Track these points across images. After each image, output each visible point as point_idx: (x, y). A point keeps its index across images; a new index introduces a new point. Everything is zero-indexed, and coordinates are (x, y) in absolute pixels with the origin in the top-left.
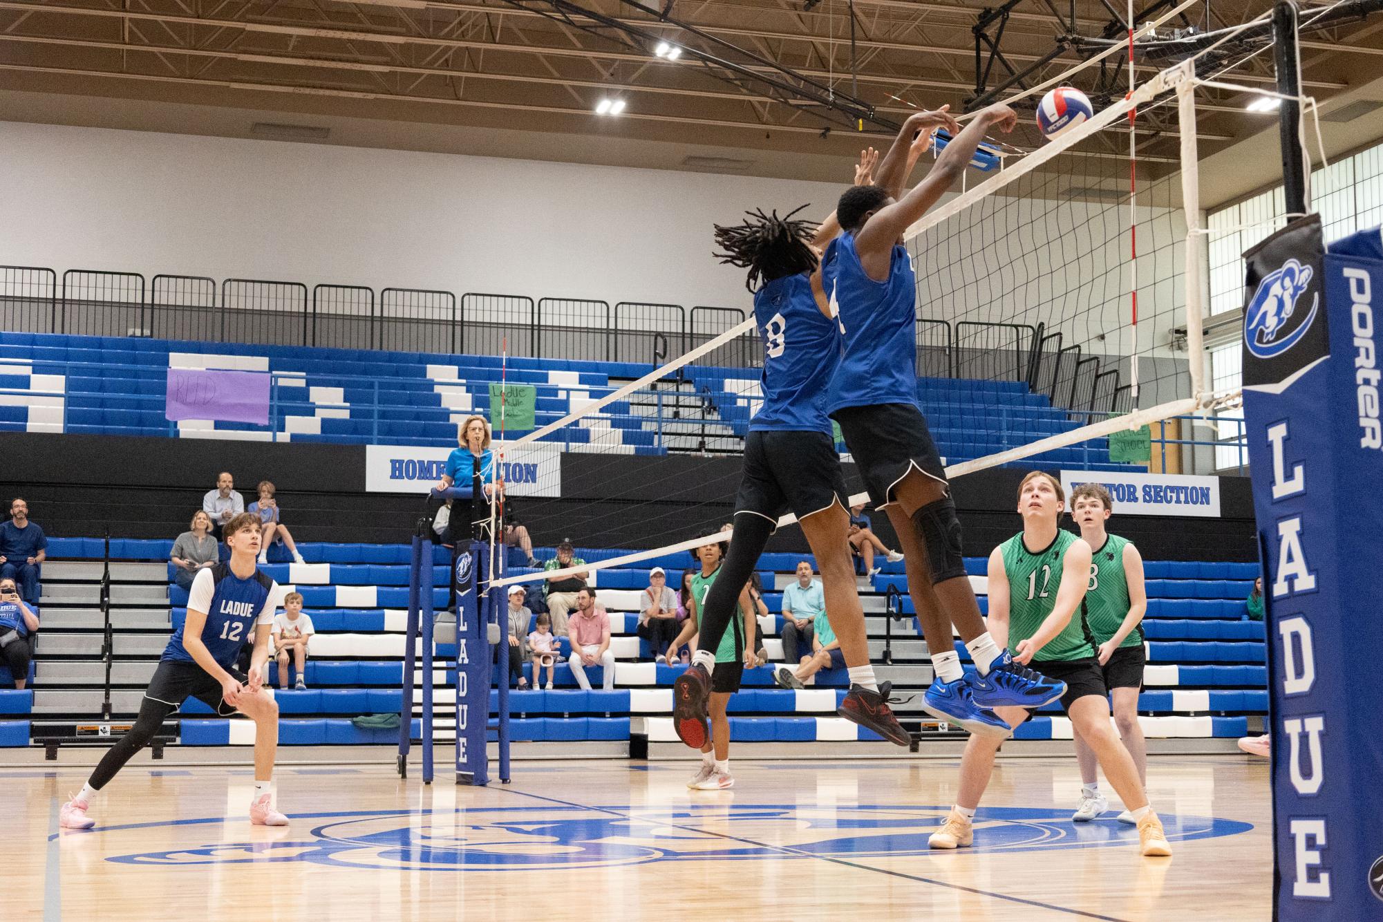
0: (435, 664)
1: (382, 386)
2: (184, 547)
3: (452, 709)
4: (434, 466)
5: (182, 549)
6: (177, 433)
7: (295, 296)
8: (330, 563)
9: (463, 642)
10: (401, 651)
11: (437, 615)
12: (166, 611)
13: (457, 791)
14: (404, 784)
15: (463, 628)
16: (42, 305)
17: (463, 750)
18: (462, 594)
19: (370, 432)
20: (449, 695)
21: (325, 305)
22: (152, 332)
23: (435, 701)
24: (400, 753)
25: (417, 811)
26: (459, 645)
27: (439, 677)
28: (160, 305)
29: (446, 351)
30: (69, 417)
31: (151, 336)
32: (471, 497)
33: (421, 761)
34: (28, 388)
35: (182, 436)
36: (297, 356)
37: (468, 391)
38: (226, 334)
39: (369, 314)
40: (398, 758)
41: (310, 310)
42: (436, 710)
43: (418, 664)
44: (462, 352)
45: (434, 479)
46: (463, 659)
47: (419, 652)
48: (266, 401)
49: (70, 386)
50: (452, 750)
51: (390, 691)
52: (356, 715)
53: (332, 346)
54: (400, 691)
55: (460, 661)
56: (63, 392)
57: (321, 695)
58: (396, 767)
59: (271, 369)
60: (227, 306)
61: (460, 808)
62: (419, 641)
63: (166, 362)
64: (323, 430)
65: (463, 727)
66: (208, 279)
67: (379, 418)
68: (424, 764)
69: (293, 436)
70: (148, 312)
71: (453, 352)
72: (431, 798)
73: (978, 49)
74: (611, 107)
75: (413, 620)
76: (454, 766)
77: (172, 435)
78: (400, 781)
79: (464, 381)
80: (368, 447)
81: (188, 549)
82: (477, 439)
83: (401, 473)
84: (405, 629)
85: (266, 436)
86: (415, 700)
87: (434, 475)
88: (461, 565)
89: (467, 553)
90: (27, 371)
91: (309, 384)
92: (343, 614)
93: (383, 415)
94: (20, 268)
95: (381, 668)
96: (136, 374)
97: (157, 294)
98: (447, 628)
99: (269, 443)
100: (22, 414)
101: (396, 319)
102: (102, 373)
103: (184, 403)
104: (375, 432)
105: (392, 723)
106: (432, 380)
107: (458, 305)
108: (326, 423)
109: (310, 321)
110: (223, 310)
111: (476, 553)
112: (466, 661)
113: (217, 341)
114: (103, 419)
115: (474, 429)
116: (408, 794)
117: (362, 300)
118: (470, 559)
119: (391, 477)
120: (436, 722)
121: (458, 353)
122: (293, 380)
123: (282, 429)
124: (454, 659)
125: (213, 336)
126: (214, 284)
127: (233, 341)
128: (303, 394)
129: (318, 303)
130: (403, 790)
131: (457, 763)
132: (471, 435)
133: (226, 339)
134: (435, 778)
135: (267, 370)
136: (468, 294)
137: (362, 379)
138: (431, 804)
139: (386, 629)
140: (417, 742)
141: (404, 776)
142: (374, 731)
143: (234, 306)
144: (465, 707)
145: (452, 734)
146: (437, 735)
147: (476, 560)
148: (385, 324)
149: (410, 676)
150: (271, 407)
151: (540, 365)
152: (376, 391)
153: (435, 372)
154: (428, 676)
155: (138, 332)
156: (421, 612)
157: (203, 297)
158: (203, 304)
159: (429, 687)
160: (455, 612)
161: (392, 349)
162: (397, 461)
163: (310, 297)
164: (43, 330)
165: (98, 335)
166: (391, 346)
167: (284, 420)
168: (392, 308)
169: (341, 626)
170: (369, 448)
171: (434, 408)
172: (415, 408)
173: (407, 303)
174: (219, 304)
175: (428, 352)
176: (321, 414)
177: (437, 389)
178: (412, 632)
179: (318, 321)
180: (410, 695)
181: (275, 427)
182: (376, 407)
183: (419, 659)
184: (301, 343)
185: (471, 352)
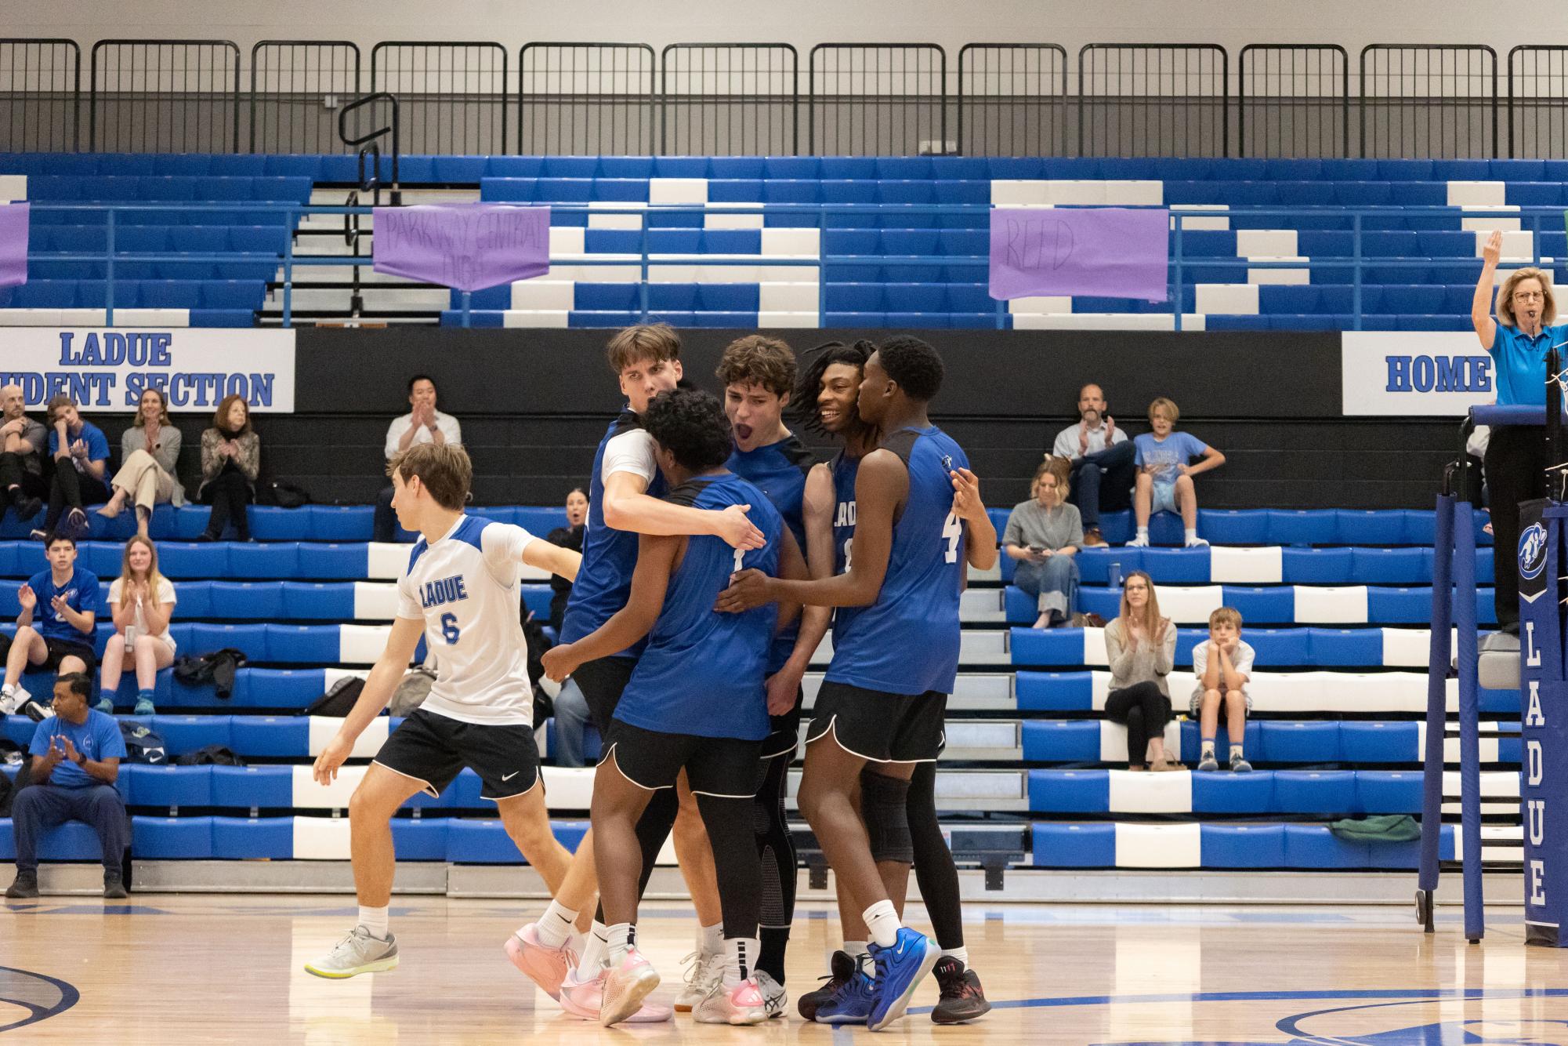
0: (1484, 726)
1: (1368, 223)
2: (1024, 525)
3: (1514, 809)
4: (1467, 365)
5: (1021, 530)
6: (1009, 320)
7: (1207, 67)
8: (1282, 545)
9: (1534, 686)
10: (1419, 702)
11: (1484, 638)
12: (1000, 633)
13: (1528, 957)
14: (1429, 942)
15: (1534, 661)
16: (777, 109)
17: (1537, 882)
18: (1531, 599)
19: (1349, 309)
20: (1506, 783)
21: (1260, 81)
22: (960, 147)
23: (1483, 793)
24: (1421, 886)
25: (1452, 992)
26: (1526, 692)
27: (1489, 750)
28: (973, 97)
29: (1480, 154)
30: (829, 299)
31: (959, 152)
32: (1544, 422)
33: (1462, 901)
34: (758, 251)
35: (1017, 326)
36: (1210, 176)
37: (1524, 227)
38: (1087, 143)
39: (1340, 93)
40: (1418, 895)
41: (1233, 91)
42: (1486, 809)
43: (1451, 726)
44: (1511, 155)
45: (1467, 389)
46: (1535, 717)
47: (1452, 703)
48: (1160, 258)
49: (828, 245)
50: (1519, 880)
51: (1396, 775)
52: (1338, 819)
53: (1273, 153)
54: (1418, 775)
55: (1529, 721)
56: (817, 257)
57: (1274, 780)
58: (1414, 911)
59: (1168, 200)
60: (1087, 92)
61: (1535, 987)
62: (1452, 686)
63: (986, 197)
64: (1263, 305)
65: (1537, 841)
66: (1053, 47)
67: (1364, 282)
68: (1467, 906)
69: (1211, 320)
70: (952, 111)
71: (1495, 155)
72: (1481, 968)
75: (1440, 647)
76: (1522, 911)
77: (1000, 326)
78: (1422, 937)
79: (1517, 208)
80: (1345, 335)
81: (1031, 528)
82: (1531, 313)
83: (1405, 380)
84: (1425, 662)
85: (1162, 322)
86: (1446, 792)
87: (1467, 383)
88: (1527, 546)
89: (1538, 525)
90: (754, 222)
91: (1236, 223)
92: (1309, 637)
93: (1370, 276)
94: (739, 45)
95: (1377, 733)
96: (937, 221)
97: (966, 78)
98: (1500, 662)
99: (1170, 333)
100: (749, 297)
101: (1389, 101)
102: (878, 220)
103: (1019, 267)
104: (1358, 307)
105: (1401, 833)
106: (1459, 209)
107: (1502, 69)
108: (1268, 295)
109: (1233, 112)
110: (1081, 100)
111: (1554, 525)
112: (1540, 721)
113: (1073, 155)
114: (884, 302)
115: (1526, 295)
116: (1439, 961)
117: (1327, 68)
118: (1543, 535)
119: (1389, 389)
120: (1488, 832)
121: (1503, 155)
122: (1209, 219)
123: (1191, 309)
124: (1518, 716)
125: (1064, 147)
126: (1065, 55)
127: (1099, 153)
128: (1224, 244)
129: (1247, 79)
130: (1428, 953)
131: (1527, 905)
132: (1519, 305)
133: (1087, 151)
134: (1486, 932)
135: (1160, 202)
136: (1520, 48)
137: (1331, 211)
138: (1480, 979)
139: (1386, 663)
140: (1454, 867)
141: (1429, 928)
142: (1370, 845)
143: (1100, 91)
144: (1541, 805)
145: (1517, 854)
146: (1489, 854)
147: (1556, 536)
148: (1369, 111)
149: (1435, 746)
150: (1171, 269)
152: (1357, 233)
153: (1462, 194)
154: (1470, 748)
155: (937, 147)
156: (1454, 632)
157: (1046, 79)
158: (1046, 91)
159: (1472, 768)
160: (1518, 632)
161: (1382, 155)
162: (1399, 359)
163: (1233, 67)
164: (777, 151)
165: (871, 155)
166: (1380, 150)
167: (1193, 292)
168: (1382, 81)
169: (1305, 658)
170: (1347, 337)
171: (1461, 261)
172: (1427, 261)
173: (1408, 69)
174: (1073, 90)
175: (1449, 157)
176: (1258, 278)
177: (1468, 225)
178: (1439, 669)
179: (1247, 110)
180: (1437, 783)
181: (1179, 307)
182: (1359, 262)
183: (1453, 717)
184: (1219, 154)
185: (1528, 154)
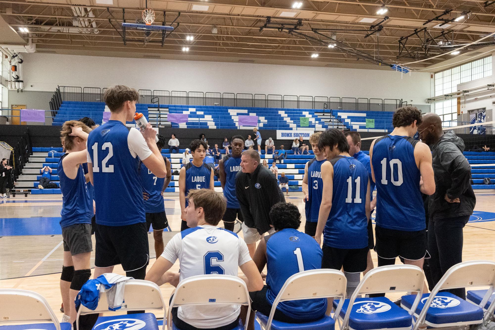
28: (224, 98)
31: (223, 106)
38: (237, 104)
39: (265, 99)
53: (258, 107)
70: (222, 100)
71: (282, 107)
73: (400, 44)
74: (315, 56)
79: (287, 114)
103: (242, 122)
107: (283, 98)
108: (264, 125)
110: (236, 99)
113: (235, 106)
119: (281, 136)
127: (239, 106)
129: (255, 98)
136: (285, 95)
148: (268, 101)
151: (300, 110)
153: (280, 112)
161: (270, 107)
162: (283, 133)
163: (253, 96)
168: (270, 98)
170: (277, 130)
173: (273, 97)
175: (277, 108)
177: (282, 116)
185: (286, 108)
